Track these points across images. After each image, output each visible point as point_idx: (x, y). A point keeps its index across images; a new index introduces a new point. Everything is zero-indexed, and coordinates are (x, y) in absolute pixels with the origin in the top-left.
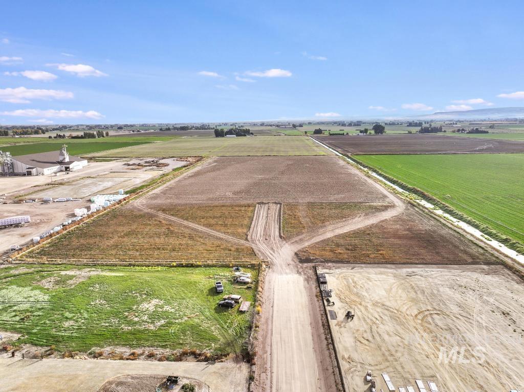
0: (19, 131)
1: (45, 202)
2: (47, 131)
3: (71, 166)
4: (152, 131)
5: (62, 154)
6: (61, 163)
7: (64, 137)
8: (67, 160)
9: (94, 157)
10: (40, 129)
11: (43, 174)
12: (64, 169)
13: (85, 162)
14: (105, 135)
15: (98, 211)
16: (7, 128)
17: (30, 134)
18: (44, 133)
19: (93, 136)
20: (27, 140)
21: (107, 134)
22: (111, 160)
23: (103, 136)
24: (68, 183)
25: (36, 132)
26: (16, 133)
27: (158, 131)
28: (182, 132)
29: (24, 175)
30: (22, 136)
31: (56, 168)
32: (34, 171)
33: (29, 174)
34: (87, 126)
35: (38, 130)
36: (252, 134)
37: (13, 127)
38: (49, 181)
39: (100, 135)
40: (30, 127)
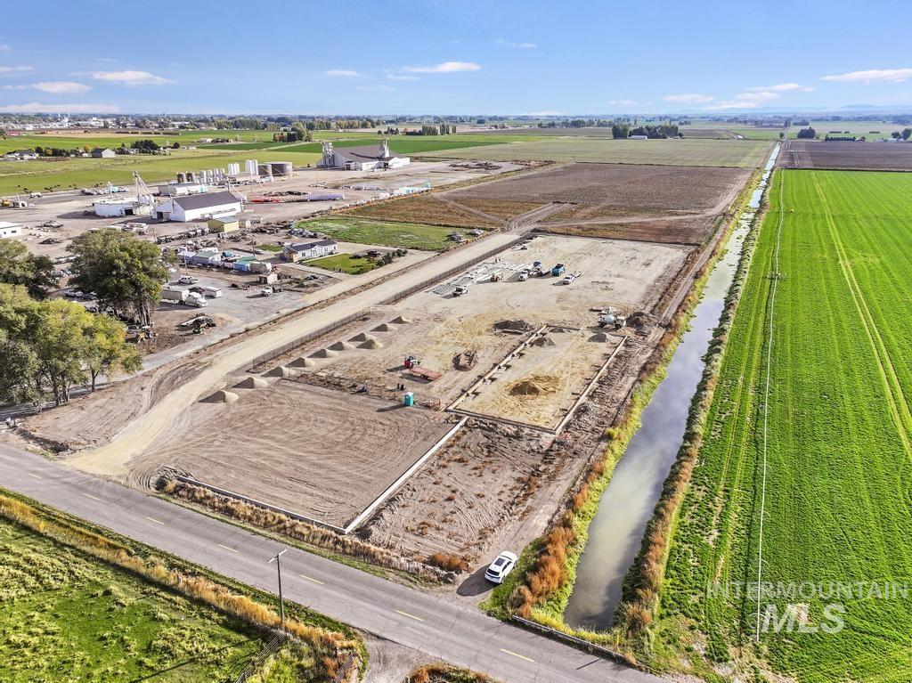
0: (344, 123)
1: (359, 189)
2: (378, 124)
3: (390, 163)
4: (527, 127)
5: (383, 149)
6: (380, 158)
7: (396, 132)
8: (387, 155)
9: (421, 157)
10: (370, 121)
11: (361, 169)
12: (382, 165)
13: (406, 161)
14: (451, 132)
15: (399, 196)
16: (330, 119)
17: (356, 128)
18: (373, 127)
19: (434, 133)
20: (351, 135)
21: (454, 131)
22: (439, 161)
23: (448, 133)
24: (383, 178)
25: (364, 126)
26: (340, 126)
27: (536, 127)
28: (574, 129)
29: (343, 169)
30: (347, 130)
31: (374, 163)
32: (352, 165)
33: (348, 169)
34: (435, 118)
35: (367, 122)
36: (681, 135)
37: (337, 118)
38: (366, 175)
39: (444, 130)
40: (358, 118)
